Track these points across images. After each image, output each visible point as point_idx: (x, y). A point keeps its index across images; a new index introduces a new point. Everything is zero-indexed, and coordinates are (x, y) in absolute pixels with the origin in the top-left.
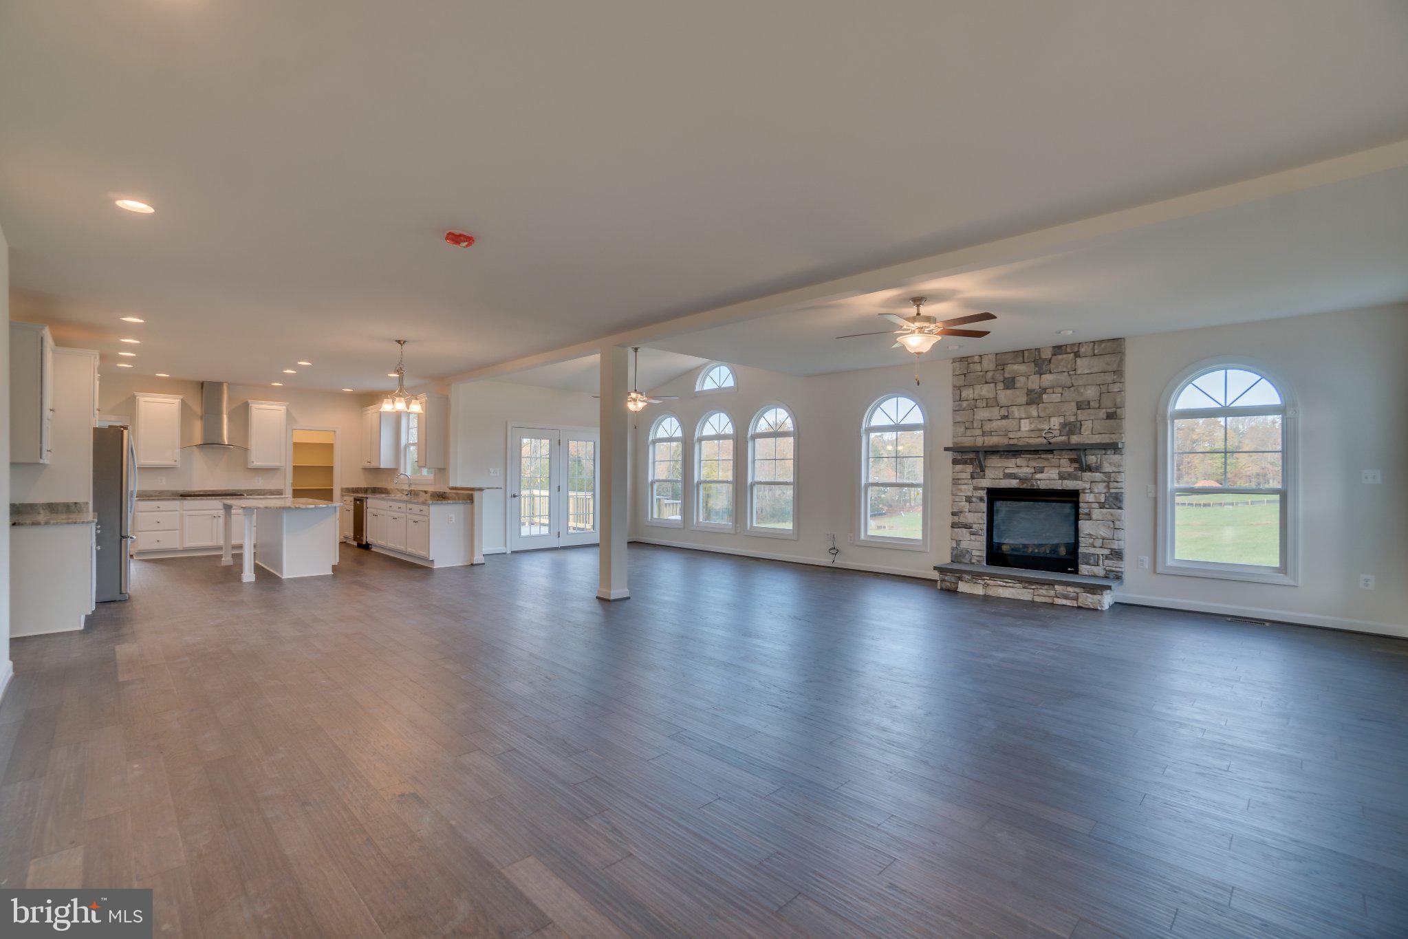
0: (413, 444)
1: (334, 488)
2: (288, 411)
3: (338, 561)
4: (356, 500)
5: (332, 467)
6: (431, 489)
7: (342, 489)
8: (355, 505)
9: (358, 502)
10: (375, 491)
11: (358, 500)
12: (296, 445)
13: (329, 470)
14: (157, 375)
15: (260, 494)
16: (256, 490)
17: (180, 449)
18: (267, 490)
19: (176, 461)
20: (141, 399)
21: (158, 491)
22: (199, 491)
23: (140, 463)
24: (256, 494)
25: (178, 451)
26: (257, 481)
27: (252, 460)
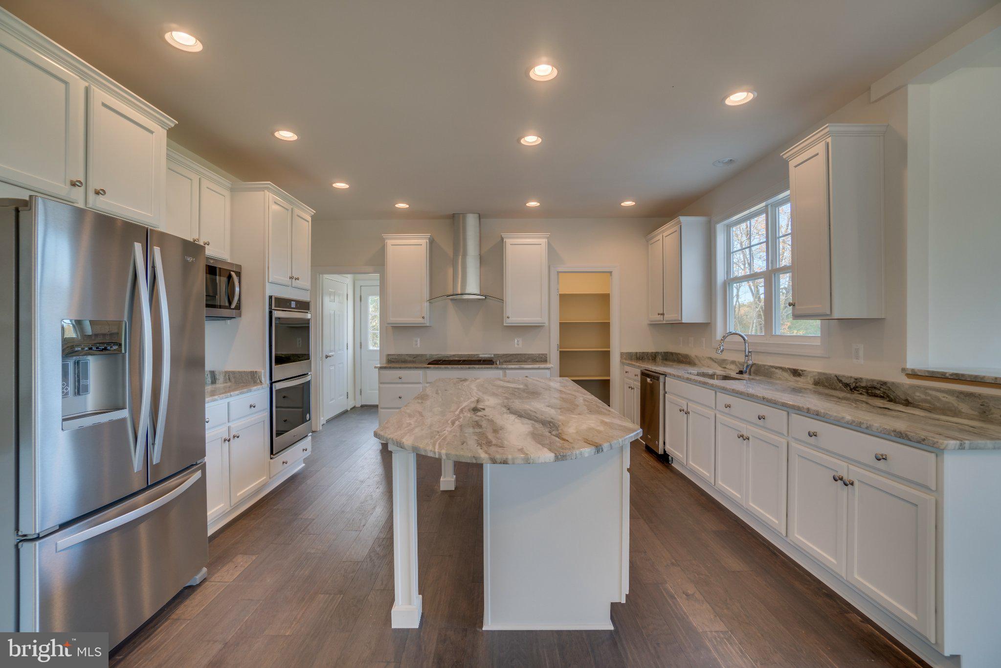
0: (784, 270)
1: (611, 350)
2: (549, 244)
3: (626, 590)
4: (645, 374)
5: (609, 323)
6: (815, 367)
7: (622, 354)
8: (643, 384)
9: (649, 380)
10: (670, 358)
11: (648, 376)
12: (563, 297)
13: (605, 327)
14: (397, 206)
15: (519, 362)
16: (515, 355)
17: (428, 303)
18: (528, 354)
19: (423, 318)
20: (389, 242)
21: (413, 355)
22: (454, 356)
23: (389, 322)
24: (514, 362)
25: (427, 305)
26: (516, 343)
27: (509, 315)
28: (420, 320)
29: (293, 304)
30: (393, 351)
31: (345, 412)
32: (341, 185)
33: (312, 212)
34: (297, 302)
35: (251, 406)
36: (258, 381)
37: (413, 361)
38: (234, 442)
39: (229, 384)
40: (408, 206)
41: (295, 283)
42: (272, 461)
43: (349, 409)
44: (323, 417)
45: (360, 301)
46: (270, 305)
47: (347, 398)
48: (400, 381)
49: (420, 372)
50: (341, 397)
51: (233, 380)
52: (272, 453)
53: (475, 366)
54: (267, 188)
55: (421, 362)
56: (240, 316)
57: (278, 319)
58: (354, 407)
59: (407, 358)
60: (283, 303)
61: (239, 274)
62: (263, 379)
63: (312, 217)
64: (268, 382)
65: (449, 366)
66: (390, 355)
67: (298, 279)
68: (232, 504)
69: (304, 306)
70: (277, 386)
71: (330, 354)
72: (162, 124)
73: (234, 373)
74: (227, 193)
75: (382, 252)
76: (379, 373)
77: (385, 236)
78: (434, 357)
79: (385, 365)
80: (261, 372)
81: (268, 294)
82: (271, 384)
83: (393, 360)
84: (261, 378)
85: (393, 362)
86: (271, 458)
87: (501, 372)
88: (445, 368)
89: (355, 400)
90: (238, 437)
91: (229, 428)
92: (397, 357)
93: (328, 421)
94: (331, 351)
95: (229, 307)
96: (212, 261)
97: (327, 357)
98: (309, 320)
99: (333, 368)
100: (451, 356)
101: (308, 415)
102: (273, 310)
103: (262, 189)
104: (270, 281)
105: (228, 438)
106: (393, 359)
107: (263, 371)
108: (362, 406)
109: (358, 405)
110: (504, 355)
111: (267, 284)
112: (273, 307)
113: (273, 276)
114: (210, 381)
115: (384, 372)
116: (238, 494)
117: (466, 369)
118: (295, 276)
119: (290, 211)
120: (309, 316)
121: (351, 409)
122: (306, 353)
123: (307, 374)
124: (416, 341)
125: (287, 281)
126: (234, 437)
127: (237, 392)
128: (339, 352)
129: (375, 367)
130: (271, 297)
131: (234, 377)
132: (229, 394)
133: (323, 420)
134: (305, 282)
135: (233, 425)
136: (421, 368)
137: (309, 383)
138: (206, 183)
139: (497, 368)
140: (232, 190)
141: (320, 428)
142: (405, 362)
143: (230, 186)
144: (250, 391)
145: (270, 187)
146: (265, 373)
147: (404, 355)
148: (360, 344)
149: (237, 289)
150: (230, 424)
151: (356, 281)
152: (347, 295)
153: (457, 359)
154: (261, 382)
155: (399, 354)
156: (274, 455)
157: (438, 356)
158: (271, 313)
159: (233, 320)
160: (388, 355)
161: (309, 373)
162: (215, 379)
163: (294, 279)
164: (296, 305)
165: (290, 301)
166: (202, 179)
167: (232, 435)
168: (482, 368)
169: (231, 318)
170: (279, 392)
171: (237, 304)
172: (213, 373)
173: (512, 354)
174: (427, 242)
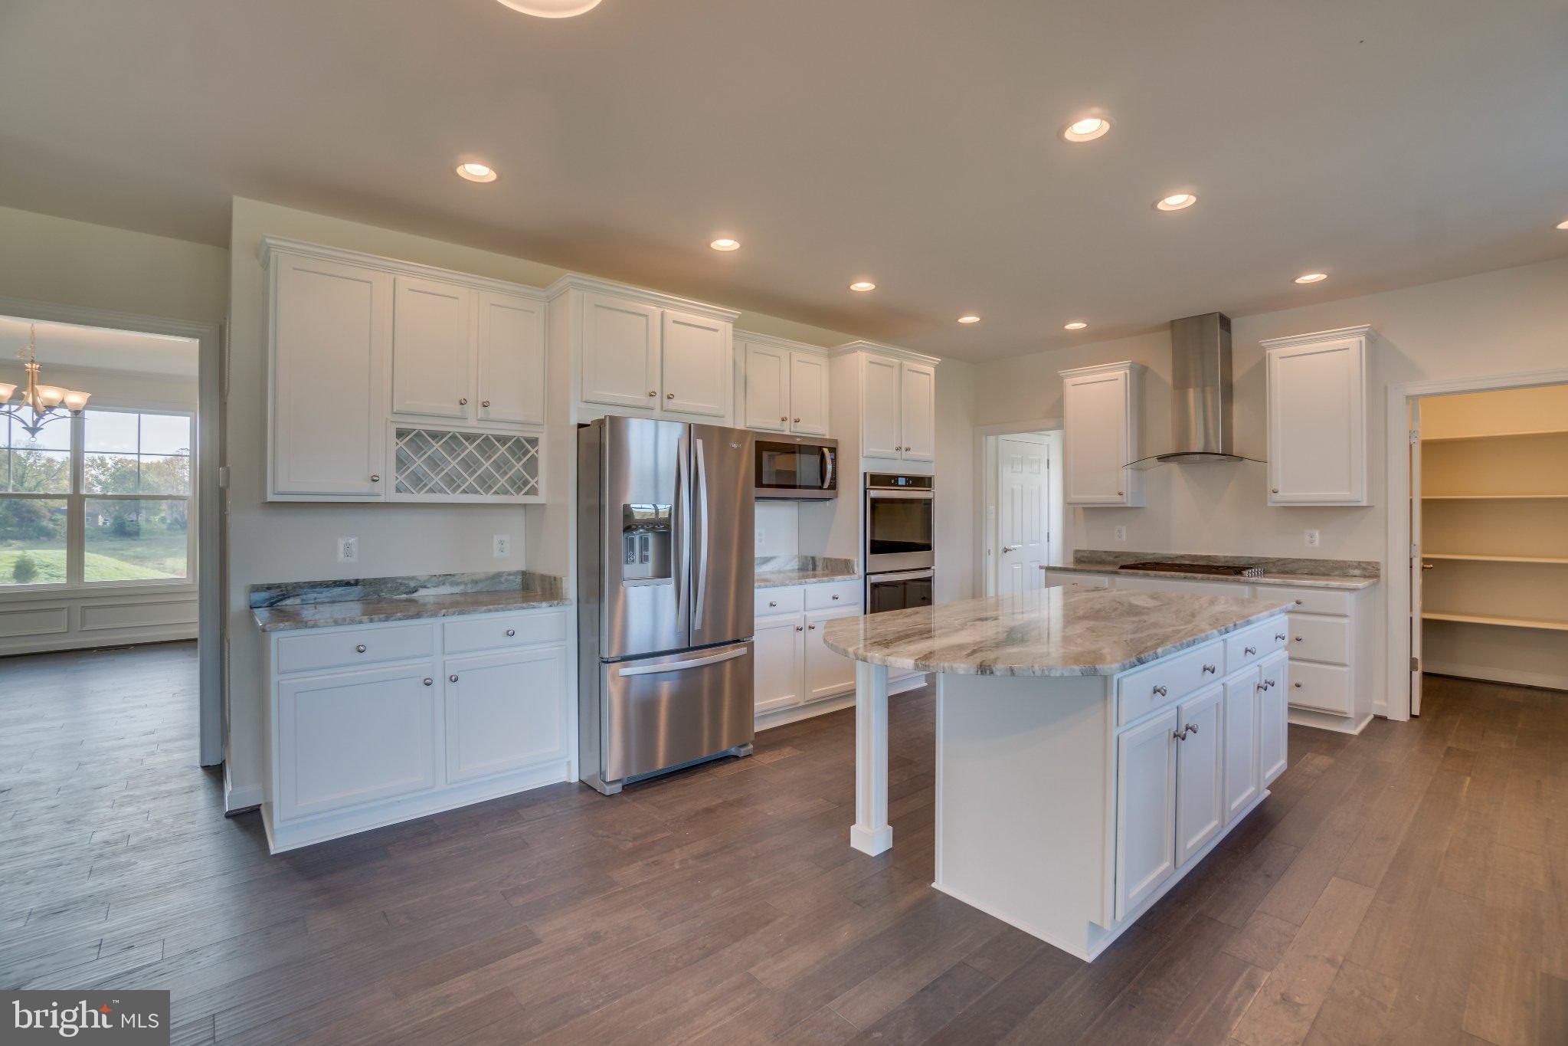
14: (1067, 327)
15: (1312, 574)
16: (1304, 560)
17: (1130, 467)
18: (1333, 562)
19: (1120, 494)
20: (1069, 381)
21: (1114, 552)
22: (1182, 557)
23: (1074, 500)
25: (1127, 474)
26: (1308, 538)
27: (1274, 487)
28: (1117, 498)
29: (902, 481)
30: (1084, 545)
32: (969, 319)
33: (939, 362)
34: (909, 478)
35: (834, 597)
36: (853, 571)
37: (1114, 562)
38: (810, 632)
39: (826, 572)
40: (1084, 325)
41: (905, 454)
46: (865, 483)
49: (1105, 579)
51: (830, 568)
54: (858, 348)
56: (837, 497)
57: (874, 499)
59: (1104, 556)
60: (877, 480)
61: (833, 450)
62: (856, 568)
63: (936, 368)
64: (862, 573)
66: (1079, 551)
67: (907, 450)
68: (807, 700)
69: (921, 482)
70: (874, 579)
71: (1015, 546)
72: (727, 319)
73: (830, 560)
74: (823, 361)
76: (1049, 576)
77: (1059, 373)
78: (1148, 557)
79: (1071, 566)
80: (854, 561)
81: (862, 471)
82: (866, 575)
83: (1083, 559)
84: (853, 567)
85: (1084, 562)
90: (813, 628)
91: (805, 616)
92: (1088, 555)
94: (1014, 543)
95: (821, 488)
96: (798, 439)
97: (1006, 550)
98: (929, 500)
99: (1018, 567)
102: (868, 489)
103: (854, 350)
104: (865, 455)
105: (802, 627)
106: (1083, 557)
107: (856, 560)
110: (1279, 560)
111: (861, 459)
112: (868, 486)
113: (870, 448)
114: (811, 565)
116: (814, 691)
118: (905, 446)
119: (896, 368)
120: (930, 495)
122: (925, 541)
123: (928, 569)
124: (1119, 531)
125: (892, 452)
126: (810, 627)
127: (814, 580)
128: (1031, 545)
130: (865, 474)
131: (832, 564)
132: (803, 580)
134: (925, 451)
135: (809, 614)
136: (1106, 572)
137: (928, 579)
138: (797, 356)
140: (830, 356)
142: (1102, 562)
143: (827, 355)
144: (833, 580)
145: (865, 345)
146: (858, 562)
147: (1101, 552)
149: (830, 468)
150: (806, 613)
152: (1048, 460)
153: (1187, 562)
154: (856, 573)
155: (1093, 551)
157: (1154, 556)
158: (865, 493)
159: (831, 501)
160: (1077, 551)
161: (932, 568)
162: (815, 565)
163: (903, 449)
164: (906, 481)
165: (896, 478)
166: (793, 353)
167: (807, 626)
168: (1208, 579)
169: (828, 499)
170: (875, 586)
171: (831, 482)
172: (813, 559)
173: (1296, 559)
174: (1126, 374)
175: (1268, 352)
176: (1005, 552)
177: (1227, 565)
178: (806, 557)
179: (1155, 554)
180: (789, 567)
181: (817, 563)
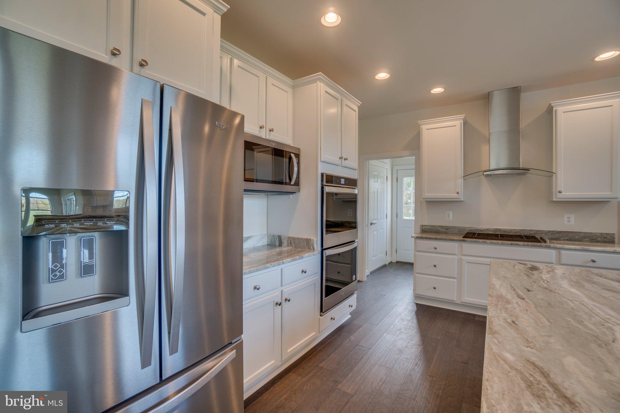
14: (432, 91)
15: (570, 240)
16: (565, 232)
17: (462, 179)
18: (585, 233)
19: (458, 193)
20: (424, 127)
21: (445, 226)
23: (424, 197)
24: (564, 240)
25: (461, 181)
26: (566, 219)
27: (559, 189)
28: (455, 195)
29: (343, 181)
30: (428, 222)
31: (385, 266)
32: (383, 76)
33: (359, 103)
34: (346, 179)
35: (303, 272)
36: (312, 248)
37: (446, 232)
38: (285, 305)
39: (291, 248)
40: (443, 90)
41: (345, 163)
42: (321, 317)
43: (387, 264)
44: (368, 269)
45: (396, 181)
46: (322, 181)
47: (386, 255)
48: (435, 251)
49: (456, 245)
50: (382, 255)
51: (293, 245)
52: (321, 310)
53: (519, 243)
54: (319, 79)
55: (454, 234)
56: (299, 191)
57: (329, 194)
58: (391, 263)
59: (439, 229)
60: (330, 179)
61: (298, 156)
63: (359, 107)
64: (319, 249)
65: (487, 241)
66: (424, 225)
67: (346, 159)
68: (283, 360)
69: (352, 183)
70: (328, 253)
71: (374, 222)
73: (294, 239)
74: (290, 90)
75: (418, 136)
76: (415, 242)
77: (420, 122)
79: (419, 235)
80: (313, 240)
81: (320, 172)
82: (322, 250)
84: (314, 245)
85: (427, 232)
86: (321, 315)
87: (554, 252)
88: (483, 242)
89: (392, 256)
90: (289, 301)
91: (282, 291)
92: (430, 228)
93: (372, 273)
94: (375, 220)
95: (289, 184)
96: (273, 143)
97: (371, 224)
98: (356, 194)
99: (375, 233)
100: (484, 230)
101: (354, 276)
102: (324, 185)
103: (315, 81)
104: (322, 160)
105: (279, 301)
106: (426, 229)
107: (315, 239)
108: (397, 262)
109: (394, 261)
110: (549, 232)
111: (319, 163)
112: (325, 183)
113: (325, 156)
114: (278, 244)
115: (419, 241)
116: (289, 351)
117: (508, 245)
118: (344, 157)
119: (340, 100)
120: (356, 191)
121: (389, 264)
122: (354, 221)
123: (354, 241)
124: (449, 215)
125: (337, 160)
126: (286, 300)
127: (289, 260)
128: (380, 220)
129: (412, 237)
130: (322, 175)
131: (295, 243)
132: (281, 262)
133: (367, 272)
134: (353, 162)
135: (286, 289)
136: (457, 240)
137: (356, 248)
138: (271, 80)
139: (549, 247)
140: (294, 87)
141: (365, 279)
142: (438, 232)
143: (292, 84)
144: (302, 258)
145: (322, 77)
146: (317, 241)
147: (437, 226)
148: (396, 214)
149: (296, 169)
150: (282, 288)
151: (393, 167)
152: (387, 177)
154: (314, 249)
155: (432, 226)
156: (323, 313)
158: (322, 188)
159: (294, 195)
160: (422, 226)
161: (356, 241)
162: (281, 242)
163: (343, 159)
164: (345, 182)
165: (339, 178)
166: (268, 77)
167: (284, 299)
168: (528, 245)
169: (292, 193)
170: (329, 258)
171: (296, 180)
172: (280, 237)
173: (560, 231)
174: (461, 123)
175: (554, 109)
176: (371, 225)
177: (516, 234)
178: (274, 236)
179: (471, 227)
180: (261, 244)
181: (283, 241)
